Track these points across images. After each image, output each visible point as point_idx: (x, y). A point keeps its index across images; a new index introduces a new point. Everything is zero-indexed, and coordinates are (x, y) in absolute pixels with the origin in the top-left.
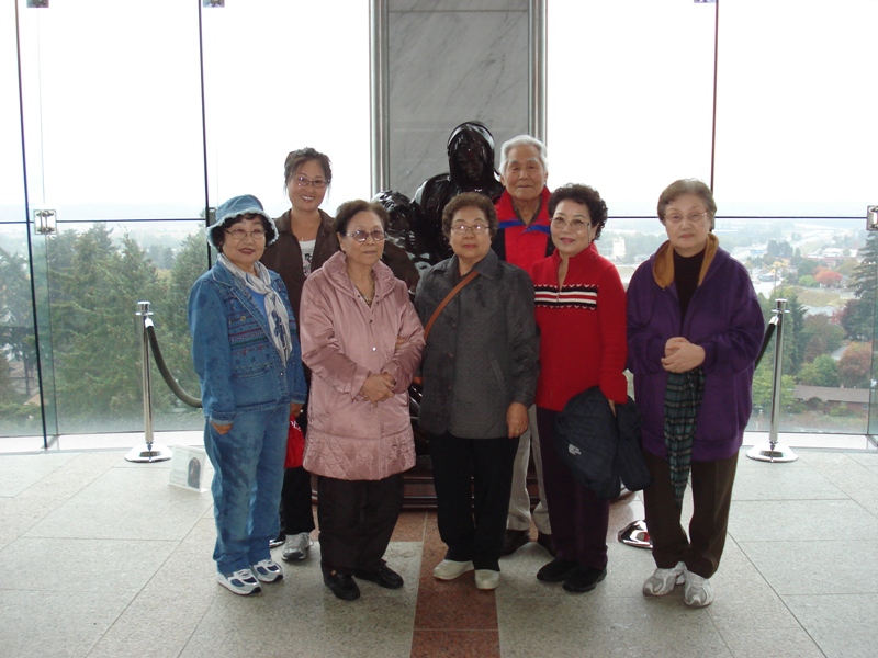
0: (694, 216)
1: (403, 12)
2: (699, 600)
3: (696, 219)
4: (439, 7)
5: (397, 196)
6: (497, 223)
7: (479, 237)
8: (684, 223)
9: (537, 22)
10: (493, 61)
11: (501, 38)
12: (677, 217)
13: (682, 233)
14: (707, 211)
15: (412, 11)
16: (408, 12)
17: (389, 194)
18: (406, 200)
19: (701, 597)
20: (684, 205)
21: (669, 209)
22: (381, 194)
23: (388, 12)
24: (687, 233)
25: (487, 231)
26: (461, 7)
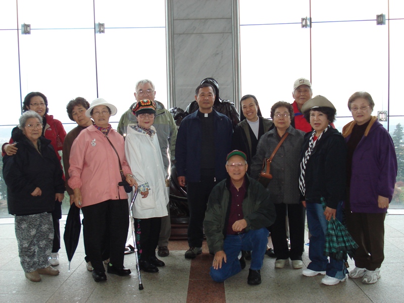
0: (363, 107)
1: (180, 34)
2: (367, 281)
3: (364, 109)
4: (195, 32)
5: (179, 109)
6: (293, 113)
7: (286, 120)
8: (359, 111)
9: (236, 37)
10: (218, 54)
11: (221, 44)
12: (356, 108)
13: (358, 115)
14: (369, 105)
15: (183, 34)
16: (182, 34)
17: (175, 108)
18: (183, 111)
19: (368, 279)
20: (359, 103)
21: (352, 104)
22: (172, 109)
23: (174, 34)
24: (360, 114)
25: (289, 117)
26: (204, 32)
